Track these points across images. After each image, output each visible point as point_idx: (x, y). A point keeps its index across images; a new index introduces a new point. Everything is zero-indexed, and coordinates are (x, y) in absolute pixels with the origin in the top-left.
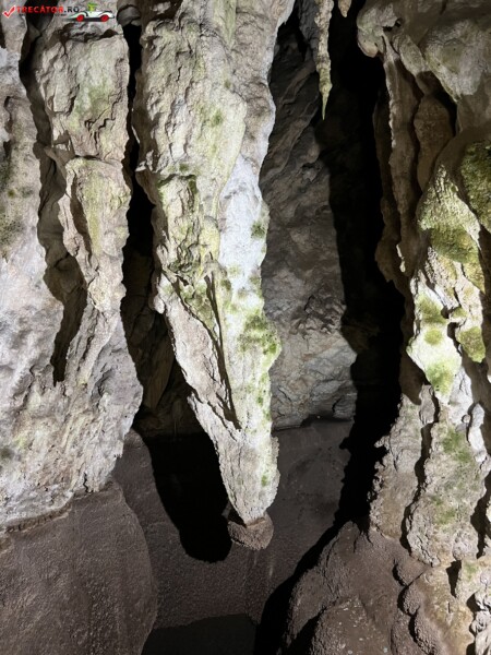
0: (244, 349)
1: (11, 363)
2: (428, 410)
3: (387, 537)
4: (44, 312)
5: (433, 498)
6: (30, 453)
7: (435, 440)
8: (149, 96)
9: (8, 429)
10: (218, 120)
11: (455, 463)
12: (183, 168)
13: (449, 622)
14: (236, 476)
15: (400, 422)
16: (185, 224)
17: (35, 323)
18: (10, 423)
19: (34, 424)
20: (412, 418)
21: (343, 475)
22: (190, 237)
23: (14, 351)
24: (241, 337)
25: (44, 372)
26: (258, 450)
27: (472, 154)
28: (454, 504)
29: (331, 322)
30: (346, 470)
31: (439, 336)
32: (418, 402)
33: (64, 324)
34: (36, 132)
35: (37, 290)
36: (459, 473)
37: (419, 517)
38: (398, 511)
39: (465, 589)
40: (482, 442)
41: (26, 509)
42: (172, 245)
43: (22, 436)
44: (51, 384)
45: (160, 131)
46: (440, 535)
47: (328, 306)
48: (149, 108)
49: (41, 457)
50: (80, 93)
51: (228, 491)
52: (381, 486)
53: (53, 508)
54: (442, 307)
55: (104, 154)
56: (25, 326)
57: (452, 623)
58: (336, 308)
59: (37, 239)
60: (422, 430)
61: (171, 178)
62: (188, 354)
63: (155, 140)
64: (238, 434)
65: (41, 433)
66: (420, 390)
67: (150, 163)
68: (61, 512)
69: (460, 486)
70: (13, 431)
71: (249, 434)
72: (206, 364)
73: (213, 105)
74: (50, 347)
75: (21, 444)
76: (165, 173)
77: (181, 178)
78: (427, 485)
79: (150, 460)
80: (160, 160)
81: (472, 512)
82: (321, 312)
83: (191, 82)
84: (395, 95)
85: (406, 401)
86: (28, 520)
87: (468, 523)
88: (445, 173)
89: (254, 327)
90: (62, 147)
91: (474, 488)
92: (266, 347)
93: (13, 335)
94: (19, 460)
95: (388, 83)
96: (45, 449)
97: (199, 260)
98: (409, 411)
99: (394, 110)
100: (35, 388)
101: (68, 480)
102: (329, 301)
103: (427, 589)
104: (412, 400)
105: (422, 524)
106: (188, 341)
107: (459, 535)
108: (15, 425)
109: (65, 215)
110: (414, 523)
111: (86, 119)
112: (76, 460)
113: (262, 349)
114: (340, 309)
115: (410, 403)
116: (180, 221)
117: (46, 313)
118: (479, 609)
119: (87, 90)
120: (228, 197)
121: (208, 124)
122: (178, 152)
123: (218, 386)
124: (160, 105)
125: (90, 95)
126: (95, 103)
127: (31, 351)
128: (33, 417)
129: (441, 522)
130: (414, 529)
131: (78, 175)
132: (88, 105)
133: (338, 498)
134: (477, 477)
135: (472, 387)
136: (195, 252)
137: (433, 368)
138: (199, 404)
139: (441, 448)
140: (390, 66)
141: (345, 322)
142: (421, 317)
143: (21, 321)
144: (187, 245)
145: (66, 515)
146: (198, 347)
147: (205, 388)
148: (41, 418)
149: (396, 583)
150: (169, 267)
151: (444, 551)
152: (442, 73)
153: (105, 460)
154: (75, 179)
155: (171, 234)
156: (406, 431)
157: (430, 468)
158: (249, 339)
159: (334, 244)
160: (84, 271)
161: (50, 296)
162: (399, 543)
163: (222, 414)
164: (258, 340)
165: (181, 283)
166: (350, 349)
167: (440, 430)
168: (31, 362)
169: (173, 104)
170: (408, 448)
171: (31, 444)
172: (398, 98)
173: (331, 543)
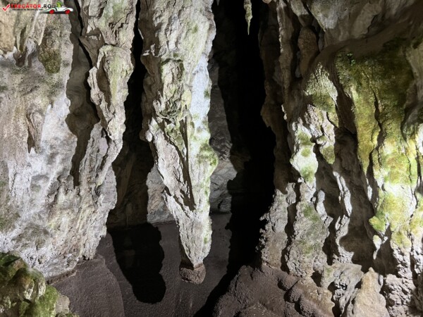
0: (200, 162)
1: (47, 174)
2: (292, 196)
3: (273, 267)
4: (65, 142)
5: (300, 242)
6: (58, 232)
7: (299, 211)
8: (154, 12)
9: (45, 217)
10: (196, 30)
11: (311, 222)
12: (175, 55)
13: (320, 299)
14: (190, 238)
15: (275, 205)
16: (174, 88)
17: (60, 149)
18: (47, 213)
19: (61, 213)
20: (282, 202)
21: (229, 244)
22: (175, 96)
23: (49, 166)
24: (198, 156)
25: (67, 180)
26: (202, 223)
27: (340, 57)
28: (312, 243)
29: (224, 153)
30: (231, 241)
31: (309, 152)
32: (285, 193)
33: (77, 149)
34: (71, 26)
35: (62, 127)
36: (313, 227)
37: (293, 252)
38: (278, 253)
39: (326, 282)
40: (324, 210)
41: (51, 271)
42: (164, 100)
43: (53, 222)
44: (72, 187)
45: (162, 34)
46: (306, 259)
47: (222, 144)
48: (154, 19)
49: (64, 235)
50: (108, 6)
51: (185, 248)
52: (266, 241)
53: (68, 269)
54: (311, 137)
55: (121, 43)
56: (54, 150)
57: (322, 299)
58: (227, 145)
59: (65, 95)
60: (288, 208)
61: (168, 61)
62: (165, 166)
63: (158, 38)
64: (191, 214)
65: (65, 220)
66: (286, 186)
67: (153, 51)
68: (73, 272)
69: (315, 233)
70: (48, 218)
71: (198, 213)
72: (175, 173)
73: (194, 21)
74: (69, 164)
75: (52, 227)
76: (164, 57)
77: (175, 61)
78: (295, 236)
79: (112, 242)
80: (161, 50)
81: (322, 245)
82: (219, 147)
83: (183, 7)
84: (283, 26)
85: (279, 193)
86: (53, 277)
87: (321, 251)
88: (321, 67)
89: (205, 150)
90: (94, 38)
91: (323, 233)
92: (212, 161)
93: (47, 155)
94: (52, 237)
95: (279, 19)
96: (67, 230)
97: (180, 109)
98: (281, 198)
99: (282, 33)
100: (62, 190)
101: (78, 251)
102: (223, 141)
103: (302, 287)
104: (282, 192)
105: (295, 256)
106: (166, 158)
107: (316, 258)
108: (49, 215)
109: (93, 80)
110: (290, 256)
111: (109, 22)
112: (83, 237)
113: (209, 163)
114: (229, 146)
115: (281, 194)
116: (171, 86)
117: (66, 142)
118: (337, 288)
119: (111, 5)
120: (194, 74)
121: (191, 31)
122: (172, 46)
123: (182, 185)
124: (162, 18)
125: (113, 7)
126: (116, 13)
127: (58, 167)
128: (61, 209)
129: (306, 252)
130: (291, 259)
131: (107, 55)
132: (111, 13)
133: (228, 257)
134: (323, 227)
135: (316, 182)
136: (178, 105)
137: (304, 170)
138: (168, 197)
139: (302, 215)
140: (280, 9)
141: (232, 153)
142: (299, 142)
143: (52, 147)
144: (173, 100)
145: (74, 274)
146: (171, 162)
147: (173, 186)
148: (65, 209)
149: (281, 291)
150: (161, 113)
151: (308, 268)
152: (319, 17)
153: (95, 239)
154: (104, 57)
155: (164, 93)
156: (279, 209)
157: (297, 226)
158: (202, 157)
159: (223, 108)
160: (105, 114)
161: (69, 131)
162: (280, 269)
163: (182, 202)
164: (207, 157)
165: (166, 123)
166: (234, 170)
167: (302, 205)
168: (58, 174)
169: (170, 19)
170: (281, 218)
171: (59, 227)
172: (284, 27)
173: (235, 278)
